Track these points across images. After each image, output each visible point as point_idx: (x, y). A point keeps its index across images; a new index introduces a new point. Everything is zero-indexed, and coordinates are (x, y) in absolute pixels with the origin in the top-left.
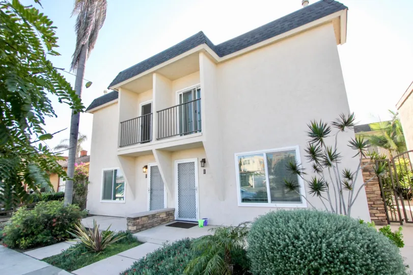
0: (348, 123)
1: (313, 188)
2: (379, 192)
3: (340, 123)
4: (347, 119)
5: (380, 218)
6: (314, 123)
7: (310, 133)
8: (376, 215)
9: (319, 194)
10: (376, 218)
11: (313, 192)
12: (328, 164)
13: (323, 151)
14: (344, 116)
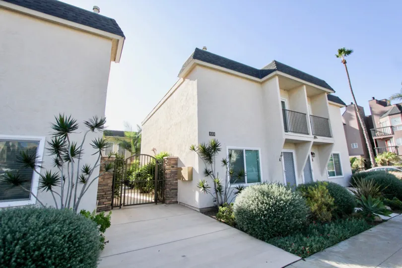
0: (99, 125)
1: (44, 183)
2: (111, 184)
3: (92, 124)
4: (99, 121)
5: (107, 205)
6: (62, 117)
7: (56, 126)
8: (105, 203)
9: (50, 188)
10: (104, 206)
11: (43, 187)
12: (68, 159)
13: (67, 146)
14: (97, 119)
